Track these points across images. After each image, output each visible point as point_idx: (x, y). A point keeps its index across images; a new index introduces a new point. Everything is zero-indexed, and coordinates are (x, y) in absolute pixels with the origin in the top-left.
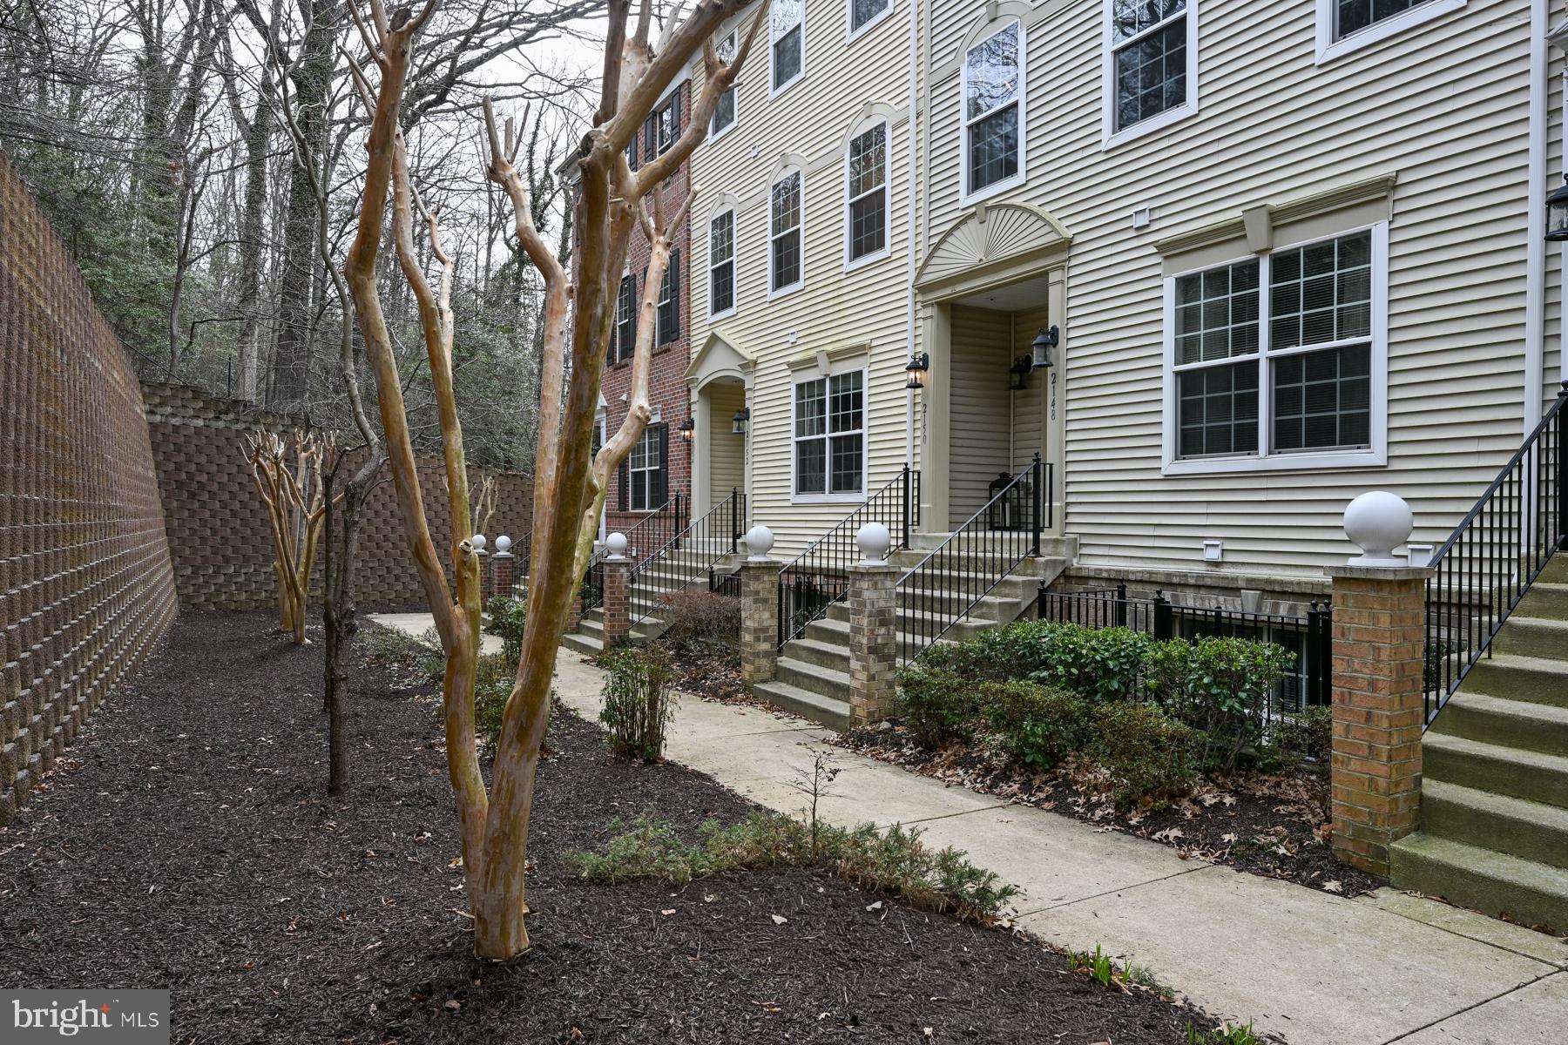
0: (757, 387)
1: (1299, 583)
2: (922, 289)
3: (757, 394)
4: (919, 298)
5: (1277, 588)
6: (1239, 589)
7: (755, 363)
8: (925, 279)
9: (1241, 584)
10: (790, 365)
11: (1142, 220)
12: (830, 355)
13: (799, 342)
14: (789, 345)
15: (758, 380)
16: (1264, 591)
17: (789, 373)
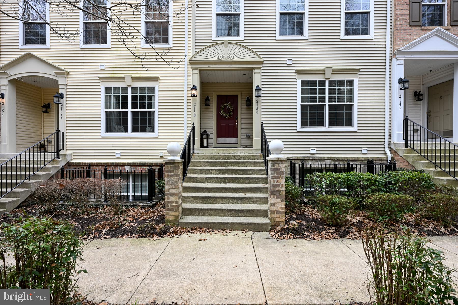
0: (69, 84)
1: (341, 158)
2: (191, 63)
3: (68, 87)
4: (189, 66)
5: (336, 159)
6: (325, 160)
7: (69, 73)
8: (195, 59)
9: (326, 158)
10: (101, 78)
11: (289, 62)
12: (132, 78)
13: (106, 69)
14: (99, 70)
15: (69, 82)
16: (332, 160)
17: (99, 81)
